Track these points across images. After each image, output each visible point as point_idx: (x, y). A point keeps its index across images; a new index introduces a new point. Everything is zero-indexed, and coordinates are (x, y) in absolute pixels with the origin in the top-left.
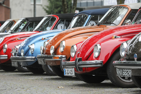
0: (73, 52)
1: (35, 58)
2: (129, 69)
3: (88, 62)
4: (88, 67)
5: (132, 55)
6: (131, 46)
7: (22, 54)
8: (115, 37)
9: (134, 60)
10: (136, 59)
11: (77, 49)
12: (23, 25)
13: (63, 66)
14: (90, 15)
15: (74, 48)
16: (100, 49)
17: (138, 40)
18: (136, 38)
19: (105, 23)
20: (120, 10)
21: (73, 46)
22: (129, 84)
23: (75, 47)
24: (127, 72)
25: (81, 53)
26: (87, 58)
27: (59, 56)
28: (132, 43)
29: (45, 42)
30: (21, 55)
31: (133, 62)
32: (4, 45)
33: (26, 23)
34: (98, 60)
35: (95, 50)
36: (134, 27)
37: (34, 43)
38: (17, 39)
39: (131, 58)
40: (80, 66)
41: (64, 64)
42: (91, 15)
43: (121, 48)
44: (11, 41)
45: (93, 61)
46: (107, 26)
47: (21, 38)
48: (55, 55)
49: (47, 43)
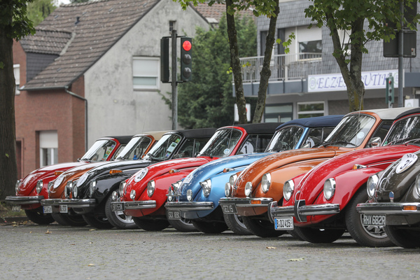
0: (288, 192)
1: (213, 204)
2: (382, 215)
3: (315, 206)
4: (315, 215)
5: (387, 194)
6: (385, 181)
7: (189, 197)
8: (358, 167)
9: (389, 201)
10: (392, 199)
11: (294, 187)
12: (173, 146)
13: (273, 214)
14: (307, 128)
15: (289, 186)
16: (335, 186)
17: (395, 171)
18: (391, 169)
19: (337, 143)
20: (362, 120)
21: (287, 182)
22: (380, 241)
23: (292, 184)
24: (379, 219)
25: (302, 193)
26: (313, 201)
27: (262, 199)
28: (386, 176)
29: (232, 176)
30: (186, 200)
31: (388, 203)
32: (150, 182)
33: (178, 140)
34: (331, 203)
35: (326, 187)
36: (386, 150)
37: (210, 179)
38: (171, 172)
39: (385, 198)
40: (303, 214)
41: (274, 211)
42: (309, 127)
43: (369, 184)
44: (161, 176)
45: (323, 206)
46: (340, 148)
47: (178, 169)
48: (254, 197)
49: (235, 178)
